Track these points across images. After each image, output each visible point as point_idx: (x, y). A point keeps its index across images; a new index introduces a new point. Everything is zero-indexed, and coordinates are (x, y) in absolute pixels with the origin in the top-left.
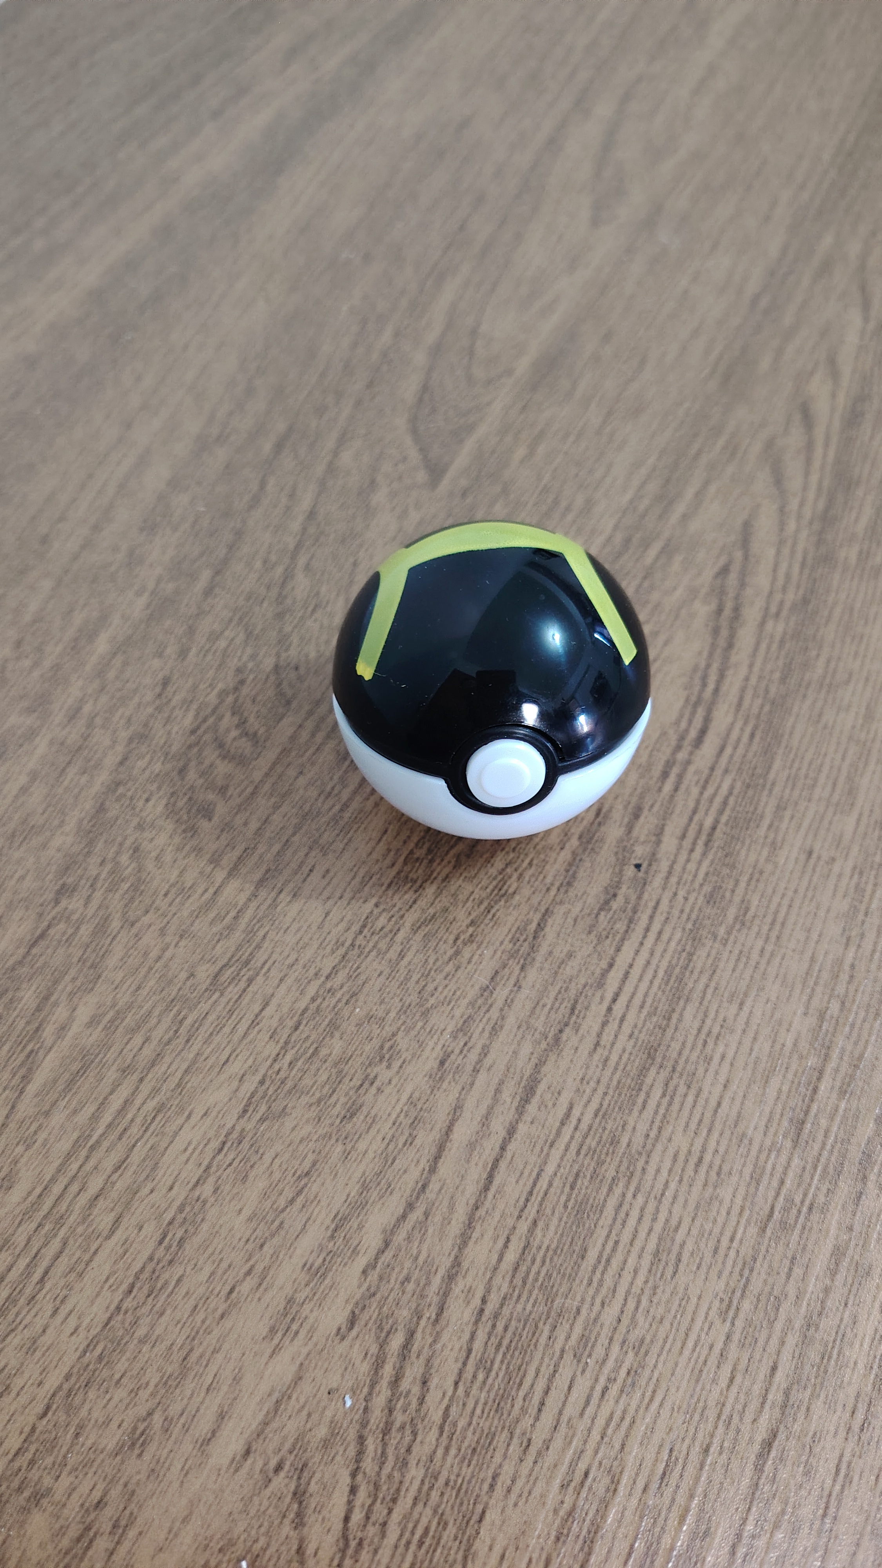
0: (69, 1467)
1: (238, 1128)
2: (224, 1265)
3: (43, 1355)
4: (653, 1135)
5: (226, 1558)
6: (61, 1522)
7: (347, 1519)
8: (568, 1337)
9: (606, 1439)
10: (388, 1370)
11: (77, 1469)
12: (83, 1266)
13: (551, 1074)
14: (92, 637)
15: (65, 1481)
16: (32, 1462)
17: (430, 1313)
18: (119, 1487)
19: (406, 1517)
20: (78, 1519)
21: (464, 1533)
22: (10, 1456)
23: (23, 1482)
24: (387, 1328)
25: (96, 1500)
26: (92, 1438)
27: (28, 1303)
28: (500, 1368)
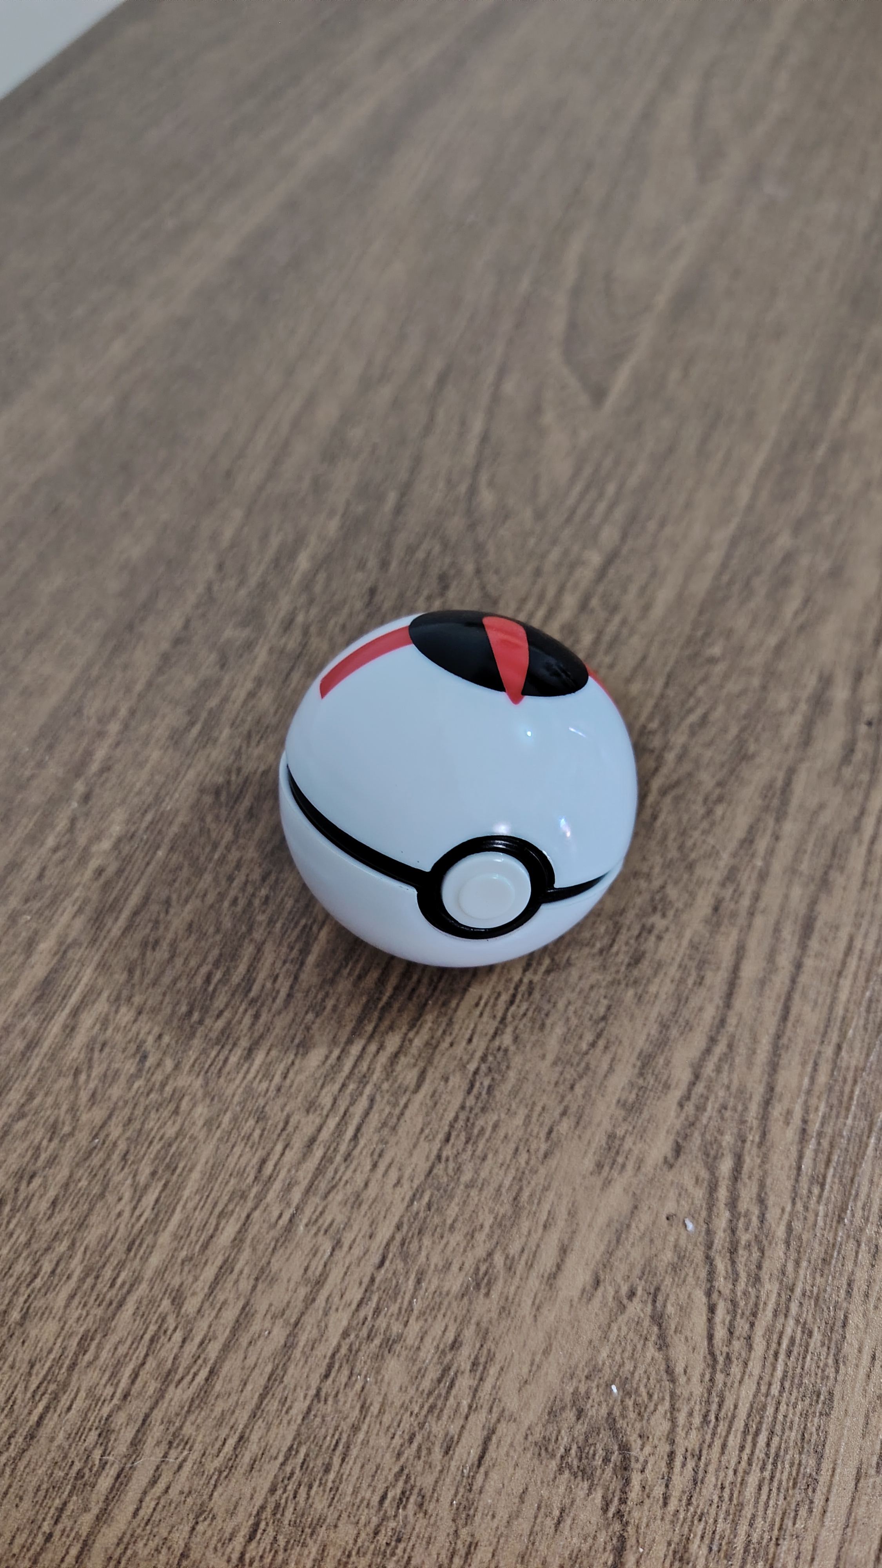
0: (416, 1311)
1: (526, 980)
2: (538, 1109)
3: (370, 1207)
5: (594, 1385)
6: (418, 1364)
7: (710, 1337)
10: (723, 1194)
11: (424, 1313)
12: (394, 1120)
13: (825, 912)
14: (292, 555)
15: (415, 1327)
16: (377, 1311)
17: (753, 1137)
18: (473, 1327)
19: (769, 1330)
20: (435, 1360)
21: (830, 1340)
22: (354, 1306)
23: (371, 1331)
24: (712, 1153)
25: (450, 1342)
26: (435, 1282)
27: (345, 1160)
28: (833, 1182)
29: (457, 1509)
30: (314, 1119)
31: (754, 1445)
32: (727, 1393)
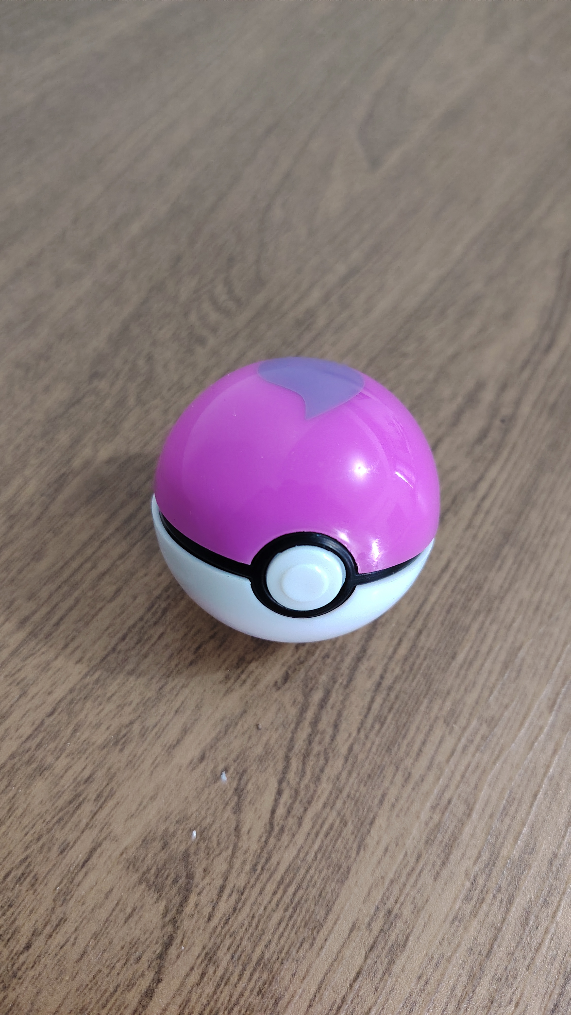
0: (67, 752)
3: (55, 674)
4: (506, 586)
5: (181, 828)
6: (59, 788)
7: (273, 812)
8: (441, 709)
9: (465, 780)
10: (310, 715)
11: (73, 753)
12: (90, 617)
15: (63, 761)
16: (39, 746)
17: (343, 680)
18: (104, 770)
19: (317, 816)
20: (71, 788)
21: (359, 831)
22: (23, 739)
23: (31, 758)
24: (310, 685)
25: (86, 777)
26: (86, 735)
27: (46, 638)
28: (391, 723)
29: (59, 893)
30: (32, 605)
31: (285, 892)
32: (275, 853)
